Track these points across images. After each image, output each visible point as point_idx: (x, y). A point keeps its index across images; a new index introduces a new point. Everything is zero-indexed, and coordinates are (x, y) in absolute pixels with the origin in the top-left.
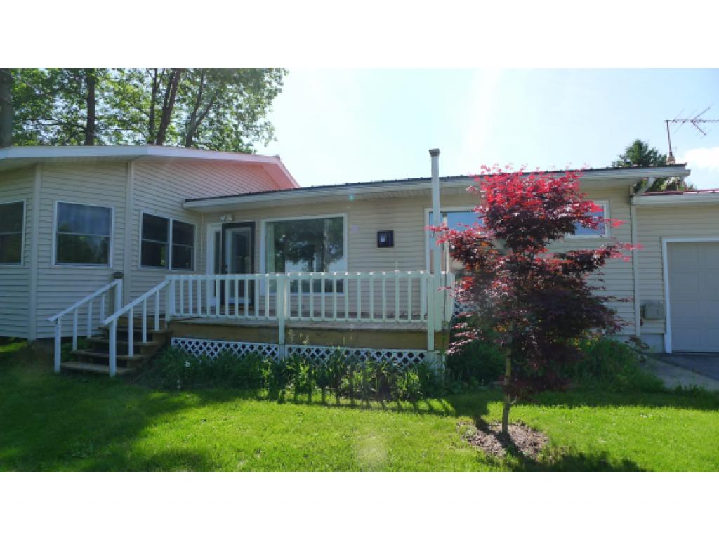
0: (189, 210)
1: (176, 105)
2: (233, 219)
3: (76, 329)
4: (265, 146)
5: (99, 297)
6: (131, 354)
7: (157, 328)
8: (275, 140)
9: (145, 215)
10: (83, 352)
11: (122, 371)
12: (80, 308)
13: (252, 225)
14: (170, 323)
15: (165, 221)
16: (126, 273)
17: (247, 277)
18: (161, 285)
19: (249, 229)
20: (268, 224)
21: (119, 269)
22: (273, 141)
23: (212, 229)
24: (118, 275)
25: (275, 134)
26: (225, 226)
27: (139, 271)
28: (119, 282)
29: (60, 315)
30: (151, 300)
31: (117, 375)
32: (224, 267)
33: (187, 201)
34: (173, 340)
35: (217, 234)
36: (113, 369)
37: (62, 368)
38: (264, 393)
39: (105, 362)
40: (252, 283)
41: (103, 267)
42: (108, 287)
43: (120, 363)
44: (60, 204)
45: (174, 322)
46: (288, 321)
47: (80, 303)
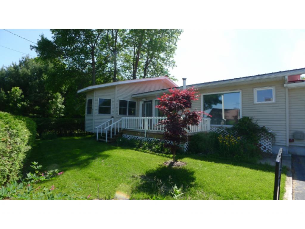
0: (134, 97)
1: (140, 61)
2: (146, 100)
3: (102, 131)
4: (172, 69)
5: (108, 123)
6: (111, 137)
7: (119, 131)
8: (176, 66)
9: (120, 100)
10: (103, 136)
11: (109, 141)
12: (103, 126)
13: (151, 101)
14: (122, 130)
15: (126, 102)
16: (115, 116)
17: (150, 118)
18: (120, 120)
19: (150, 103)
20: (156, 101)
21: (113, 115)
22: (175, 67)
23: (141, 103)
24: (112, 117)
25: (176, 64)
26: (145, 102)
27: (118, 116)
28: (113, 119)
29: (98, 127)
30: (117, 124)
31: (108, 142)
32: (144, 114)
33: (133, 95)
34: (123, 135)
35: (143, 104)
36: (106, 140)
37: (98, 140)
38: (135, 148)
39: (105, 139)
40: (151, 120)
41: (109, 115)
42: (110, 120)
43: (108, 139)
44: (99, 99)
45: (124, 130)
46: (147, 130)
47: (103, 124)
